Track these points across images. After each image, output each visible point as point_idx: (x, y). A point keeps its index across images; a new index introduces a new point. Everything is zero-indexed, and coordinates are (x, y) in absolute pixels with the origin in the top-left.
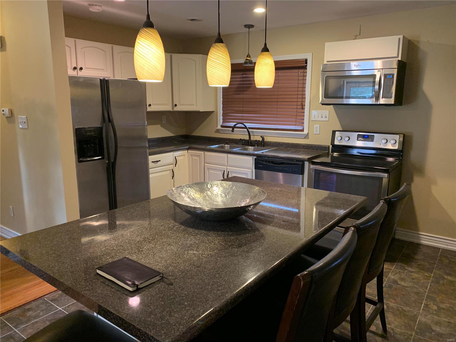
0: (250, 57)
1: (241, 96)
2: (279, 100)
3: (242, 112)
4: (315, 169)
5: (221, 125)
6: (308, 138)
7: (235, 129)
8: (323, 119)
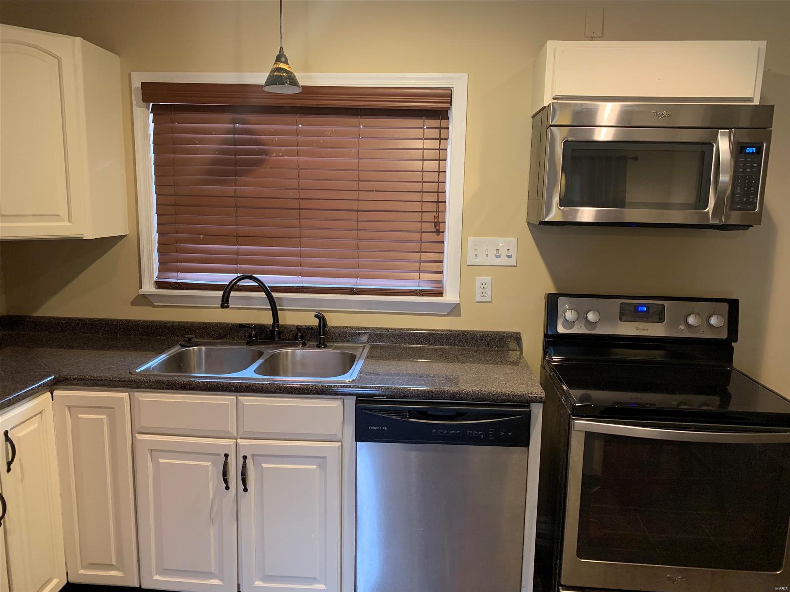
0: (286, 62)
1: (229, 189)
2: (363, 206)
3: (237, 239)
4: (586, 432)
5: (155, 279)
6: (459, 314)
7: (233, 294)
8: (497, 262)
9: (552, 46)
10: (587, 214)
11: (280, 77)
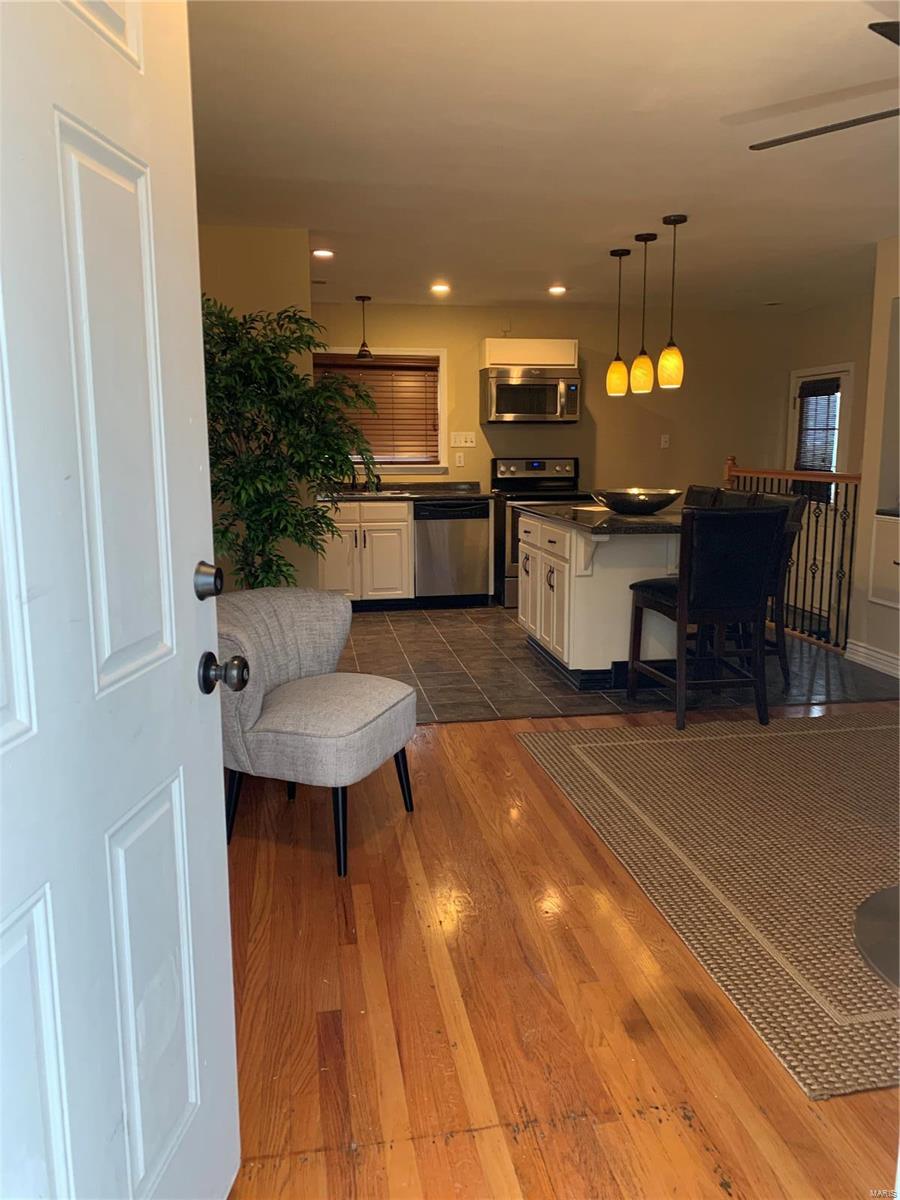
0: (367, 346)
6: (448, 473)
8: (468, 445)
9: (488, 340)
10: (509, 417)
11: (363, 354)
